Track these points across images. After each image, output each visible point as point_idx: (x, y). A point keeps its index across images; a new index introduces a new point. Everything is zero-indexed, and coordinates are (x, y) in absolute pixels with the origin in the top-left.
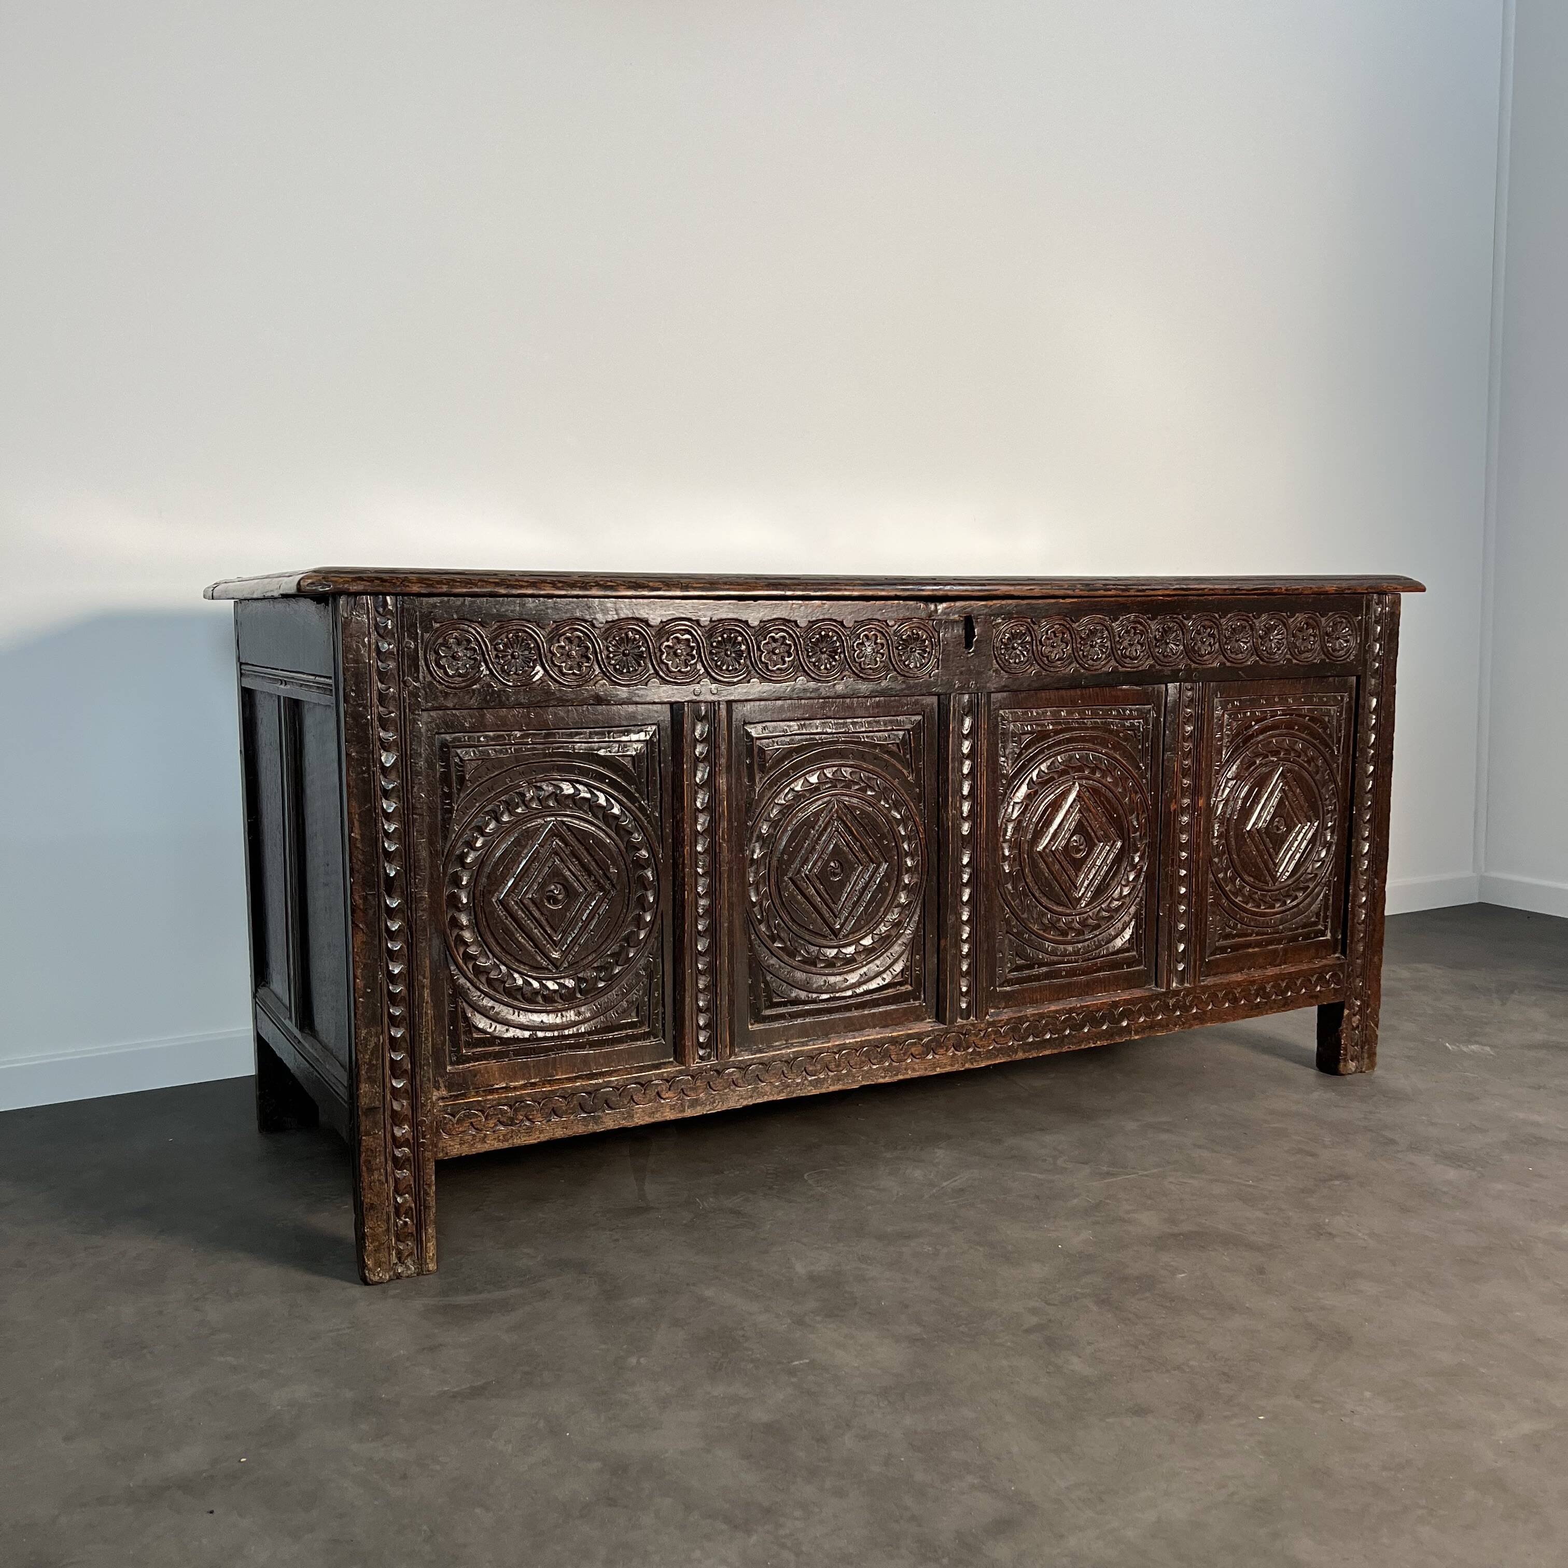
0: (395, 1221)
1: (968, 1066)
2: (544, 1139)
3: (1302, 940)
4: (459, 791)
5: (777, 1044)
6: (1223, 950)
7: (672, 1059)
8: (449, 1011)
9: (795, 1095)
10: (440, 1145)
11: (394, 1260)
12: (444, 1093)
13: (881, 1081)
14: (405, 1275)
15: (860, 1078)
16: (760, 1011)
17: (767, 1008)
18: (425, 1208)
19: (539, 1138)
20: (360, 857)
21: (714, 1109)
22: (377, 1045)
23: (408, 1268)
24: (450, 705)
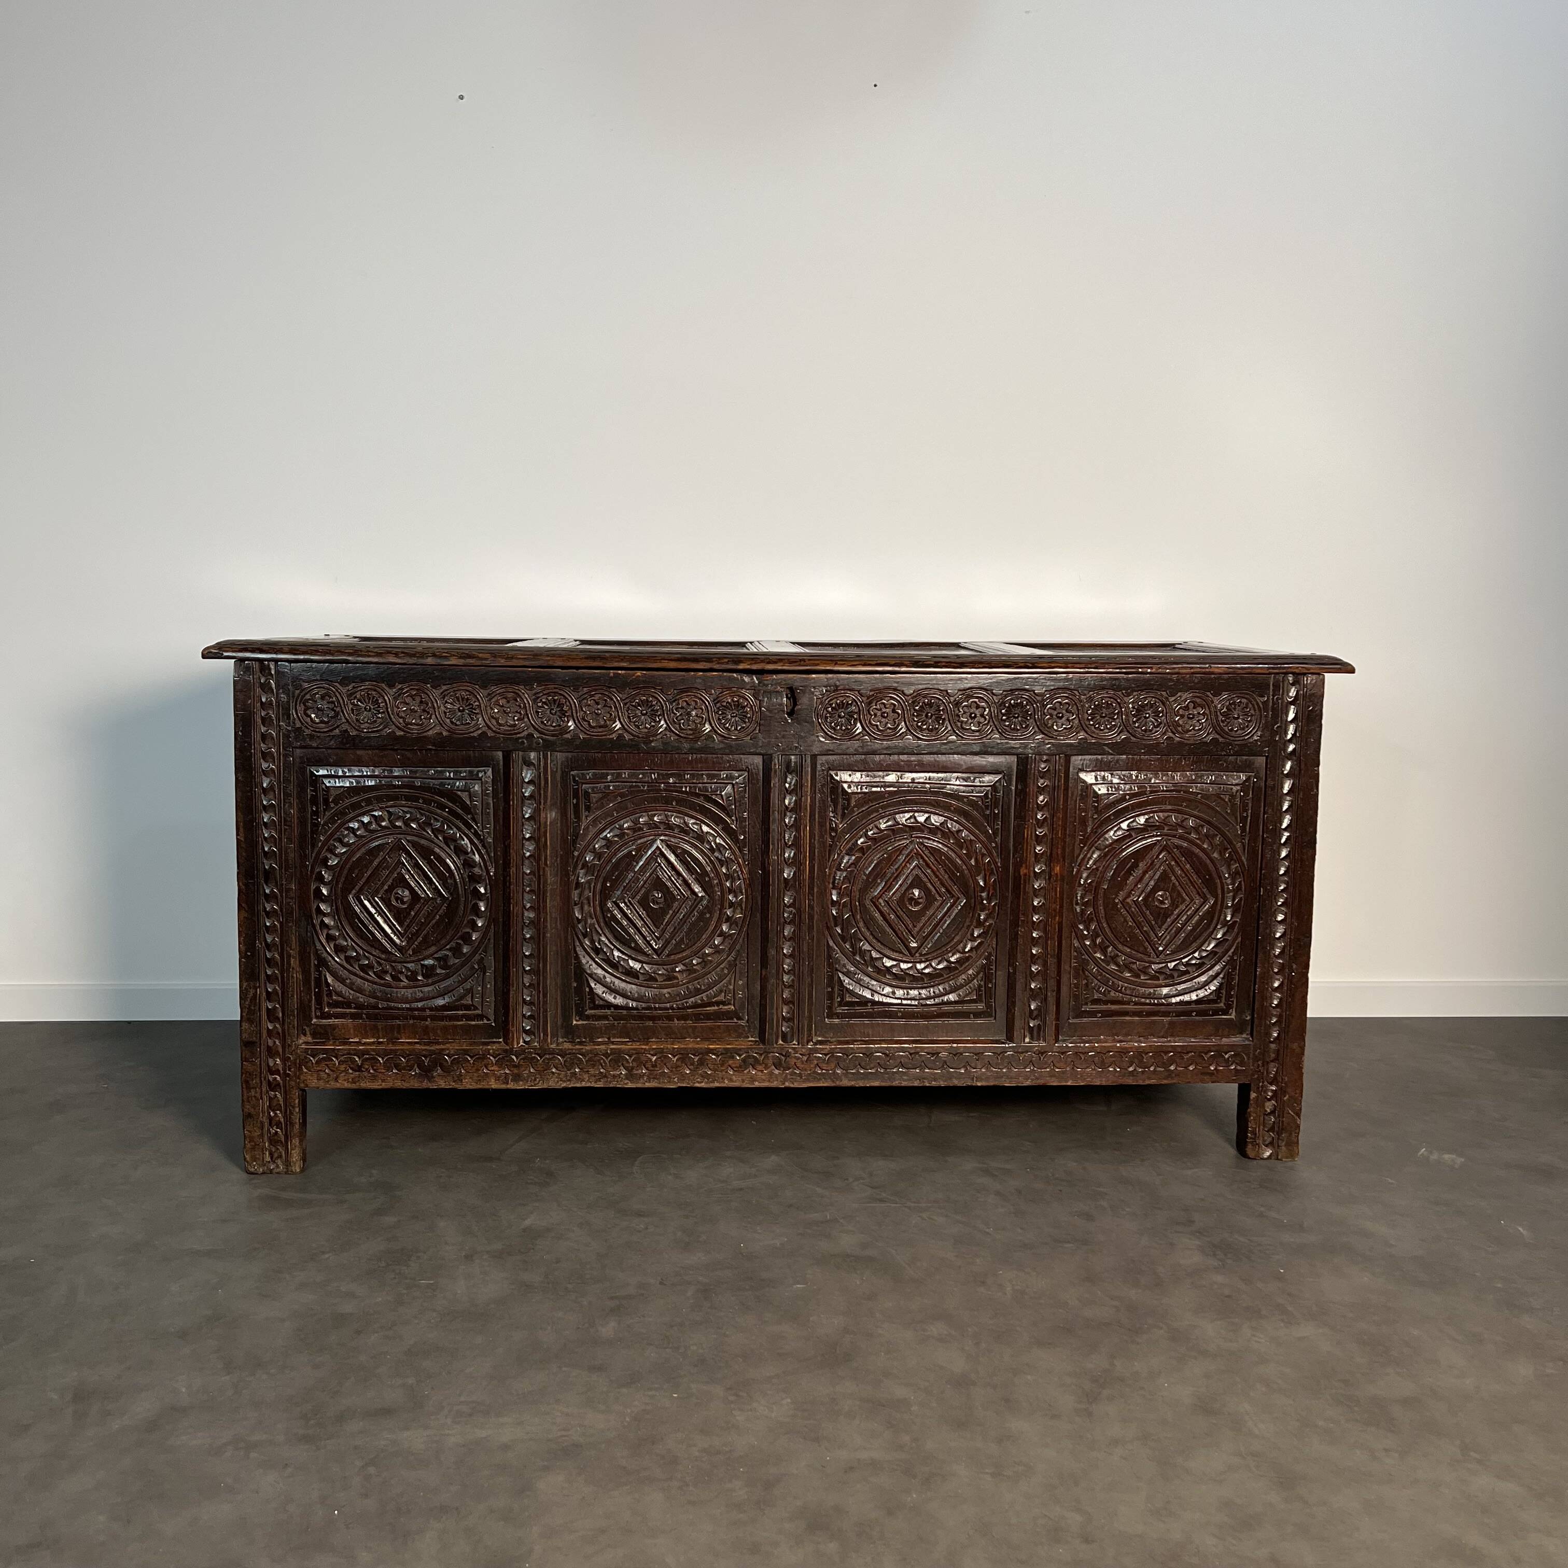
0: (269, 1130)
1: (787, 1084)
2: (386, 1087)
3: (1196, 1015)
4: (325, 810)
5: (600, 1040)
6: (1092, 1014)
7: (501, 1040)
8: (315, 977)
9: (611, 1085)
10: (302, 1077)
11: (268, 1159)
12: (310, 1039)
13: (697, 1085)
14: (275, 1171)
15: (676, 1080)
16: (584, 1010)
17: (591, 1009)
18: (291, 1123)
19: (381, 1085)
20: (244, 854)
21: (535, 1085)
22: (255, 994)
23: (278, 1166)
24: (315, 745)
